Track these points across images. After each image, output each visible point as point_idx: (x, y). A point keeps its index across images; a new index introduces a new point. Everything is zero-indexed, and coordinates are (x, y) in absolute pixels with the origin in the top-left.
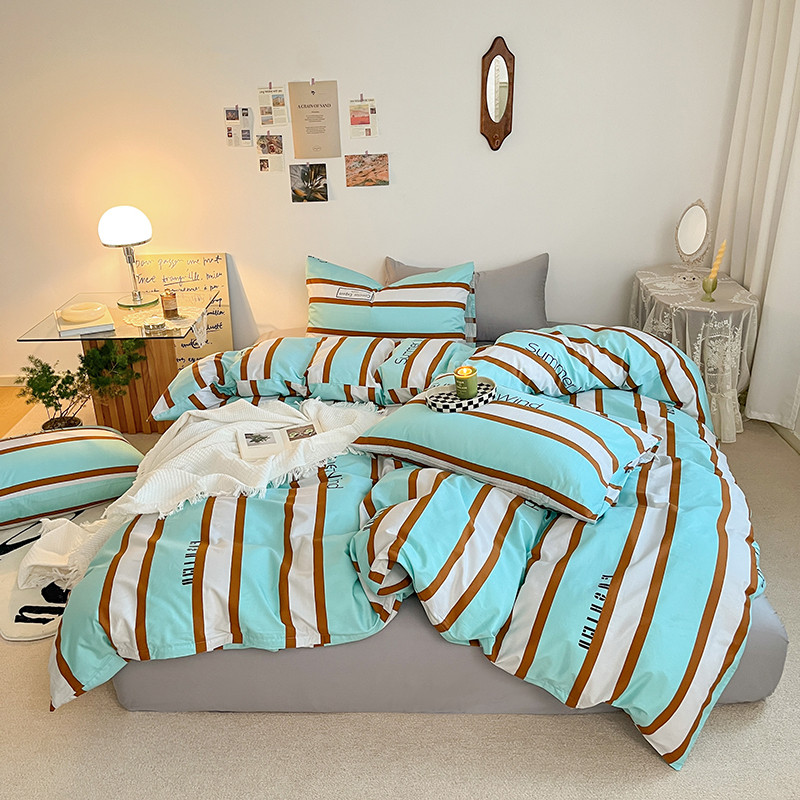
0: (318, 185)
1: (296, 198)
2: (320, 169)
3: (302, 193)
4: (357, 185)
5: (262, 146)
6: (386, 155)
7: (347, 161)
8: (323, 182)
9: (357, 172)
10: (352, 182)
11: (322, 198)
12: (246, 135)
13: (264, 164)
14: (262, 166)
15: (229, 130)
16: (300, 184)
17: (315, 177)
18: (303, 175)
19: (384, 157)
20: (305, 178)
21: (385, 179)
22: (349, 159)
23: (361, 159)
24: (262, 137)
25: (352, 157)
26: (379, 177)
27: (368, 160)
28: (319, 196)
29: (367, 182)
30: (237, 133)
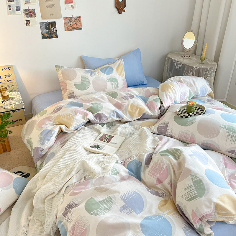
0: (53, 31)
1: (44, 37)
2: (53, 24)
3: (46, 35)
4: (70, 30)
5: (26, 14)
6: (80, 17)
7: (65, 20)
8: (55, 30)
9: (69, 24)
10: (67, 29)
11: (55, 37)
12: (18, 9)
13: (28, 23)
14: (27, 24)
15: (10, 6)
16: (45, 31)
17: (52, 28)
18: (46, 27)
19: (79, 18)
20: (47, 28)
21: (80, 27)
22: (65, 19)
23: (70, 19)
24: (26, 10)
25: (67, 18)
26: (78, 26)
27: (73, 19)
28: (54, 36)
29: (73, 29)
30: (14, 8)
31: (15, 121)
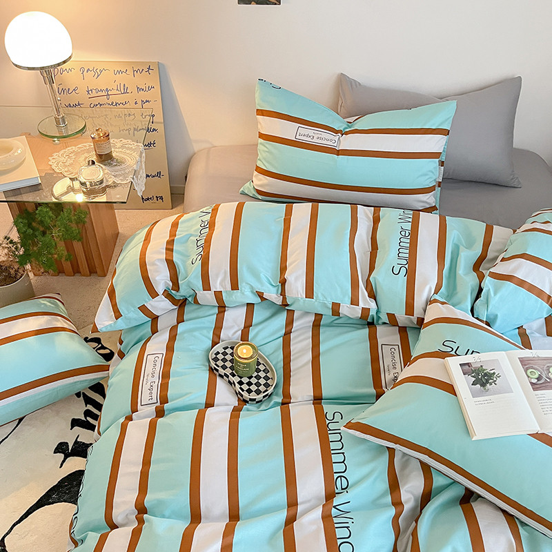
11: (275, 1)
31: (148, 199)
